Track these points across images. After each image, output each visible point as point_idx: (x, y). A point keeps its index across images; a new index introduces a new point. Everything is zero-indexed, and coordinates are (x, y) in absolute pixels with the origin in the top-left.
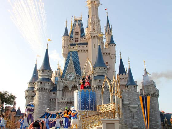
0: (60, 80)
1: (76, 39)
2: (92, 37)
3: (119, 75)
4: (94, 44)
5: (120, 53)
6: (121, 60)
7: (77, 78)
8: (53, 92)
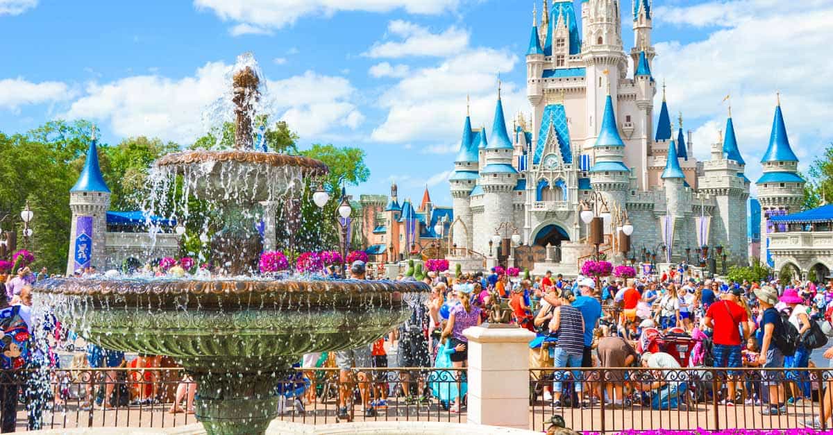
0: (532, 168)
1: (558, 57)
2: (594, 59)
3: (657, 141)
4: (600, 78)
5: (664, 86)
6: (664, 104)
7: (563, 166)
8: (518, 191)
